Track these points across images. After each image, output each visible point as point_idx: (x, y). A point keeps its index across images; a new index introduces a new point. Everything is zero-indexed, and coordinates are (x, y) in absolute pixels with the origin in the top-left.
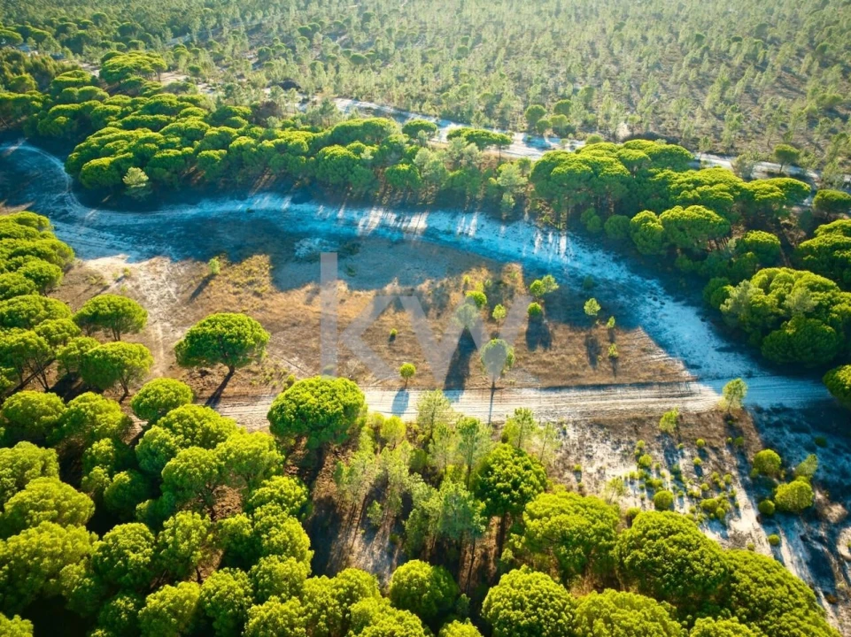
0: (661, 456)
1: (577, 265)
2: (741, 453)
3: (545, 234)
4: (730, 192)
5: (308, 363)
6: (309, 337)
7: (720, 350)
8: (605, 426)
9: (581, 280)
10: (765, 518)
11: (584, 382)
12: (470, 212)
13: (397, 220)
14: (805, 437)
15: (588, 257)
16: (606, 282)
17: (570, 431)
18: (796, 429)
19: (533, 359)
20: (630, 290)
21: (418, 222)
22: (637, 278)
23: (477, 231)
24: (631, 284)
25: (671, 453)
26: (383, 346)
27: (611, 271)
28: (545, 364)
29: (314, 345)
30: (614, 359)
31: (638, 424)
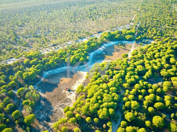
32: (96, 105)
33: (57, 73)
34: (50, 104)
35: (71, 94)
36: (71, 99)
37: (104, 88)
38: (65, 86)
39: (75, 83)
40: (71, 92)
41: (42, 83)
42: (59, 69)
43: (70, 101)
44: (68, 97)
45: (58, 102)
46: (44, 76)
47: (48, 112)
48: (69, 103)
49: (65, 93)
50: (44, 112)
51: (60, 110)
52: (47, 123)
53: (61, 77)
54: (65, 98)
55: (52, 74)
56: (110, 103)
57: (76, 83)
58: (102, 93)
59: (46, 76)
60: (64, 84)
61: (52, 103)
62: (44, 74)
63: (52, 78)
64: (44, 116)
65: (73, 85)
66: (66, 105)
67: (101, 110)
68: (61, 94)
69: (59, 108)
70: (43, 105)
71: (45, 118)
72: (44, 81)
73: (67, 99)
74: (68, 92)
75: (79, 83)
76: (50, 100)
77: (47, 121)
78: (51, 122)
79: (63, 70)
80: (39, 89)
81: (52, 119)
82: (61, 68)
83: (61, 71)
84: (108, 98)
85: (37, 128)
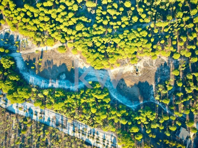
0: (26, 46)
1: (29, 76)
2: (19, 47)
3: (32, 83)
4: (6, 82)
5: (56, 53)
6: (58, 57)
7: (17, 60)
8: (29, 49)
9: (29, 72)
10: (20, 41)
11: (30, 54)
12: (42, 88)
13: (53, 85)
14: (14, 50)
15: (27, 78)
16: (26, 72)
17: (32, 48)
18: (14, 51)
19: (35, 57)
20: (23, 71)
21: (50, 85)
22: (22, 73)
23: (41, 83)
24: (23, 72)
25: (25, 46)
26: (50, 56)
27: (25, 74)
28: (34, 56)
29: (57, 55)
30: (27, 57)
31: (27, 49)
32: (142, 40)
33: (126, 97)
34: (156, 73)
35: (138, 67)
36: (142, 63)
37: (125, 43)
38: (135, 78)
39: (127, 73)
40: (137, 68)
41: (144, 99)
42: (121, 100)
43: (145, 63)
44: (142, 67)
45: (151, 70)
46: (137, 105)
47: (161, 70)
48: (147, 62)
49: (141, 71)
50: (163, 72)
51: (155, 63)
52: (167, 64)
53: (128, 90)
54: (145, 68)
55: (129, 101)
56: (135, 33)
57: (127, 71)
58: (130, 42)
59: (136, 104)
60: (133, 80)
61: (154, 74)
62: (136, 107)
63: (134, 96)
64: (165, 69)
65: (130, 72)
66: (149, 63)
67: (143, 36)
68: (144, 74)
69: (154, 65)
70: (160, 77)
71: (166, 68)
72: (142, 100)
73: (145, 66)
74: (138, 71)
75: (125, 69)
76: (153, 77)
77: (167, 65)
78: (165, 62)
79: (118, 97)
80: (151, 95)
81: (164, 63)
82: (117, 100)
83: (121, 96)
84: (132, 35)
85: (174, 66)
